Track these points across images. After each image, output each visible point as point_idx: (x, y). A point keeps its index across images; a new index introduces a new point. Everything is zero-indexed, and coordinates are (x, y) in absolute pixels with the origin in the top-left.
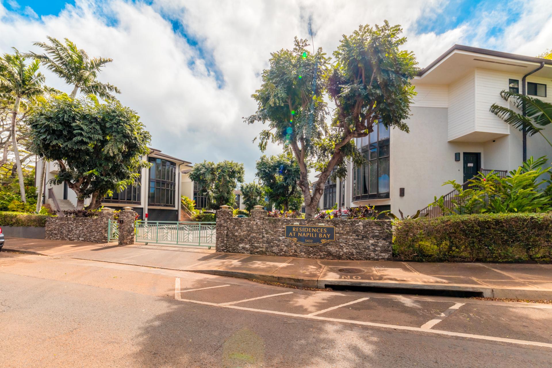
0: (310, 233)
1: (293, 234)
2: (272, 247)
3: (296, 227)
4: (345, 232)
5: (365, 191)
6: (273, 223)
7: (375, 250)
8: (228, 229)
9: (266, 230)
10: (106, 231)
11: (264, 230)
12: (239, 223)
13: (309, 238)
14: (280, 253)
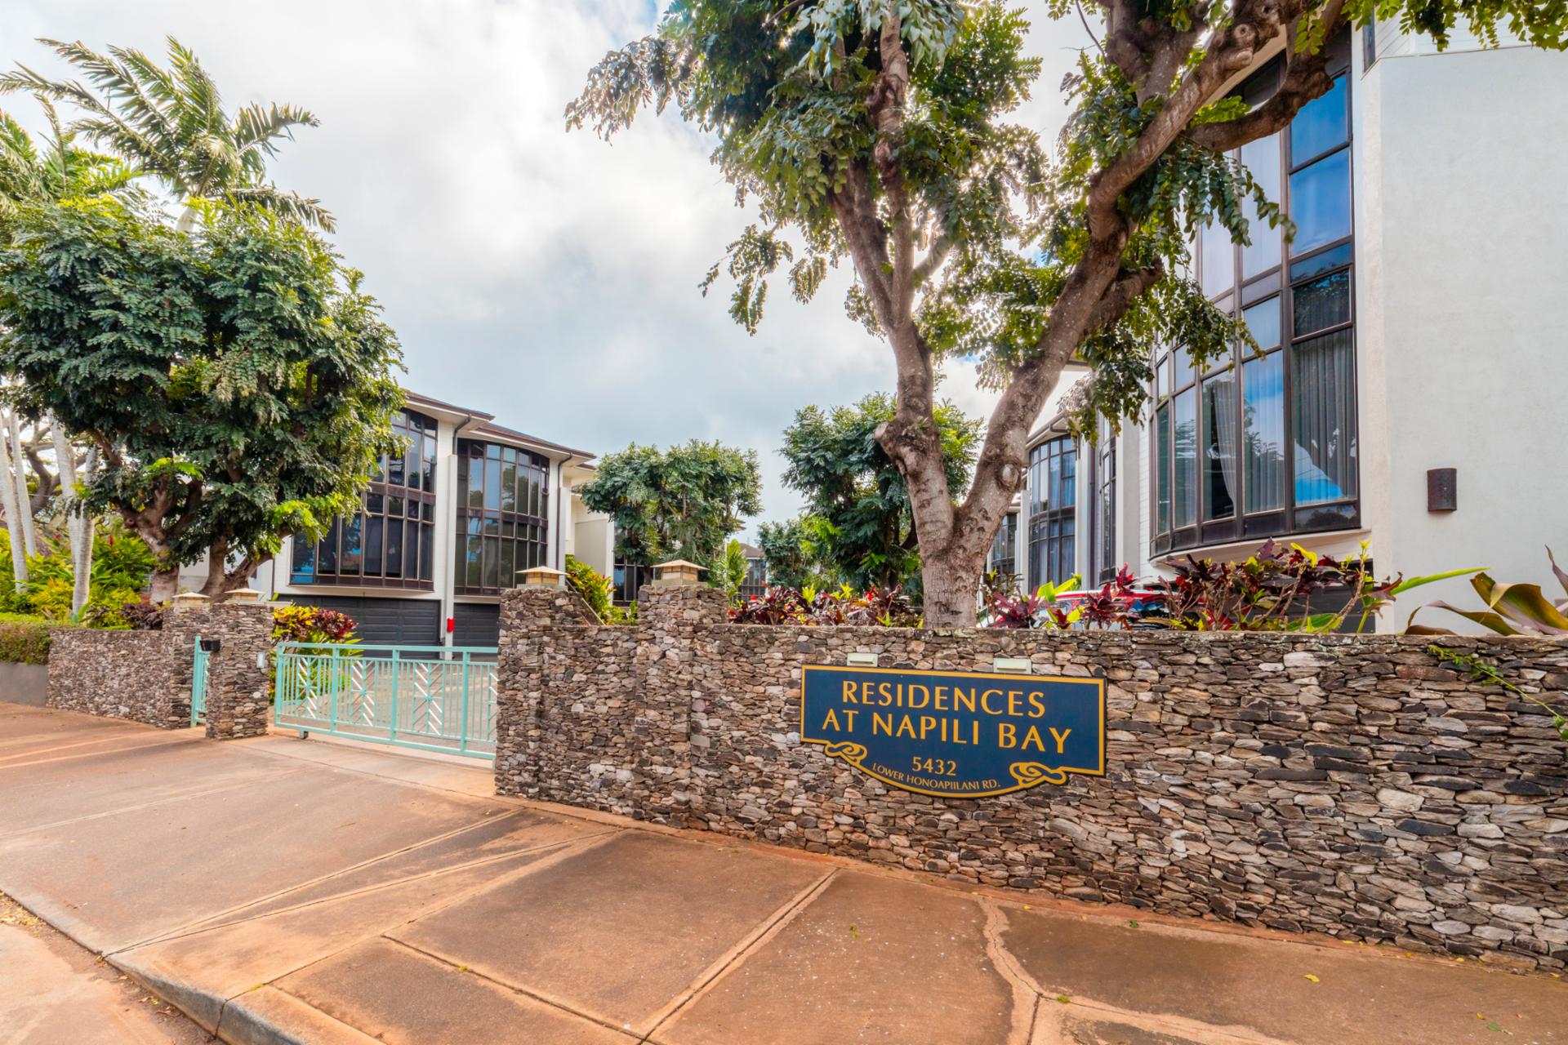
0: (938, 715)
1: (842, 720)
2: (737, 787)
3: (859, 678)
4: (1180, 721)
5: (1220, 500)
6: (739, 654)
7: (1442, 868)
8: (544, 681)
9: (709, 695)
10: (183, 682)
11: (696, 694)
12: (592, 651)
13: (933, 746)
14: (775, 823)
